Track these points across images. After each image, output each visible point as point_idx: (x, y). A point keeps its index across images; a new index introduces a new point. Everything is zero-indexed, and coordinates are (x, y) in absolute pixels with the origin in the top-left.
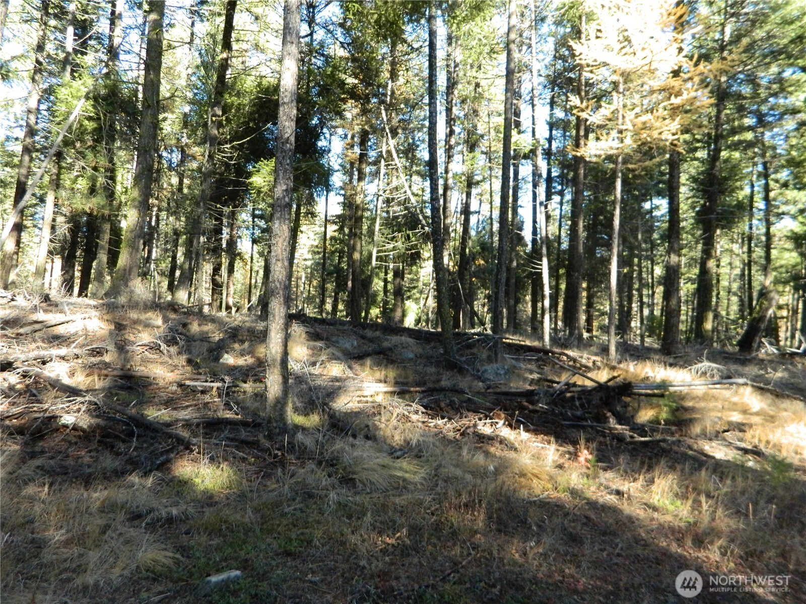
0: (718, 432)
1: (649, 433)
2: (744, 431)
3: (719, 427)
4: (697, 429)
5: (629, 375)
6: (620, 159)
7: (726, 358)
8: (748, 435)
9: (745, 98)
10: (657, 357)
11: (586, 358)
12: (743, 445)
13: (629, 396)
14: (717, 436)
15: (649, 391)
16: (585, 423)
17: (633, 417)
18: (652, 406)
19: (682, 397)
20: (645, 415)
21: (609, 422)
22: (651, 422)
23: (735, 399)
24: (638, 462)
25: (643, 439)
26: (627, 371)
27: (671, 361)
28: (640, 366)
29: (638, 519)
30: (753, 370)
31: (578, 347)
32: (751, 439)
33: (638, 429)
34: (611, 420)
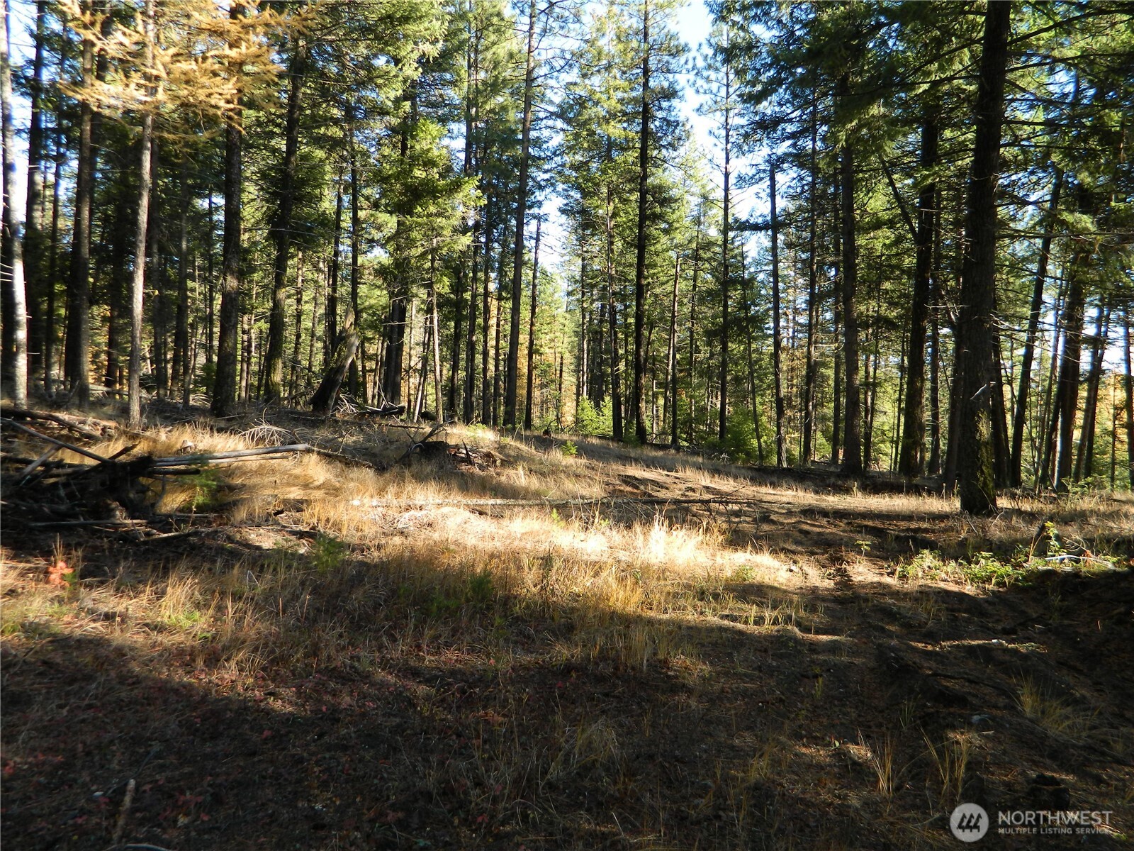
0: (269, 514)
1: (175, 526)
2: (302, 510)
3: (271, 509)
4: (242, 514)
5: (159, 446)
6: (149, 121)
7: (294, 419)
8: (306, 515)
9: (329, 78)
10: (202, 420)
11: (90, 423)
12: (300, 528)
13: (150, 475)
14: (267, 520)
15: (183, 467)
16: (74, 522)
17: (153, 505)
18: (183, 488)
19: (230, 472)
20: (173, 501)
21: (114, 516)
22: (180, 510)
23: (297, 471)
24: (150, 568)
25: (166, 535)
26: (155, 441)
27: (223, 424)
28: (176, 433)
29: (132, 649)
30: (324, 433)
31: (80, 407)
32: (308, 519)
33: (160, 522)
34: (118, 513)
